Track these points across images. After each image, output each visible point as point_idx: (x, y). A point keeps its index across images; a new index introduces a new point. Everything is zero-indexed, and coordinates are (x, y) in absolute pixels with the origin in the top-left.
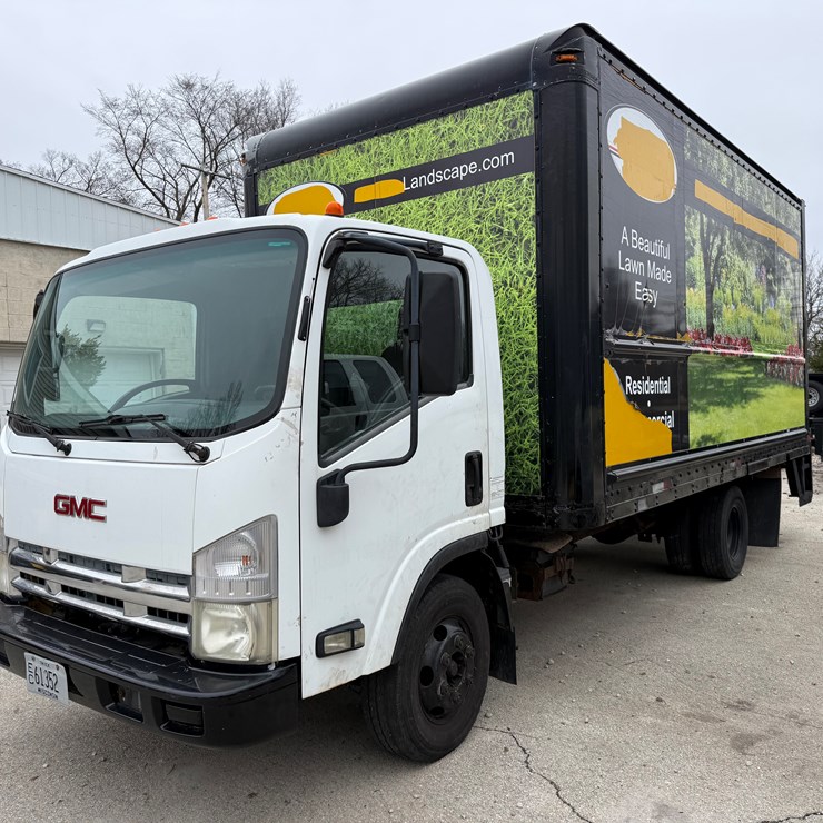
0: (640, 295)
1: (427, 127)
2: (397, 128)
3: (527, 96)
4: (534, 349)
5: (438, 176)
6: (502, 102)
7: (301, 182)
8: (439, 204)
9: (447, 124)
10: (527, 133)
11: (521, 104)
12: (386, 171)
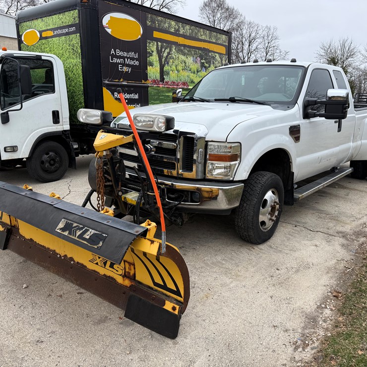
0: (120, 69)
1: (57, 16)
2: (50, 15)
3: (77, 11)
4: (82, 84)
5: (60, 32)
6: (72, 12)
7: (29, 29)
8: (61, 40)
9: (61, 16)
10: (77, 22)
11: (75, 13)
12: (49, 28)
